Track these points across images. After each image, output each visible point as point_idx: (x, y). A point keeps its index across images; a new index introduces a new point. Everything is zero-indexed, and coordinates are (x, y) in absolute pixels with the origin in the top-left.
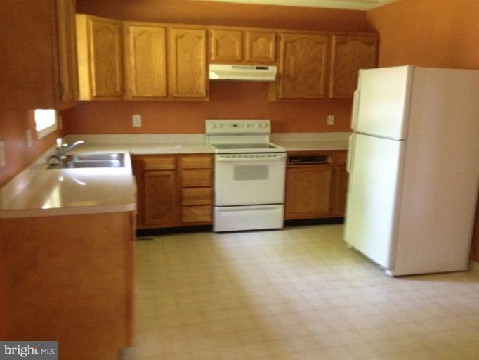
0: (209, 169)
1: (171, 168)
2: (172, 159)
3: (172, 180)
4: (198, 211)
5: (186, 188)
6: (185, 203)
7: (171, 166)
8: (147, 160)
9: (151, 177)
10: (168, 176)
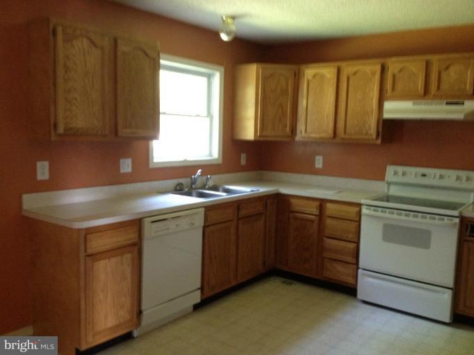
0: (354, 221)
1: (315, 213)
2: (318, 203)
3: (315, 226)
4: (340, 268)
5: (329, 238)
6: (326, 255)
7: (316, 211)
8: (293, 201)
9: (296, 218)
10: (312, 221)
